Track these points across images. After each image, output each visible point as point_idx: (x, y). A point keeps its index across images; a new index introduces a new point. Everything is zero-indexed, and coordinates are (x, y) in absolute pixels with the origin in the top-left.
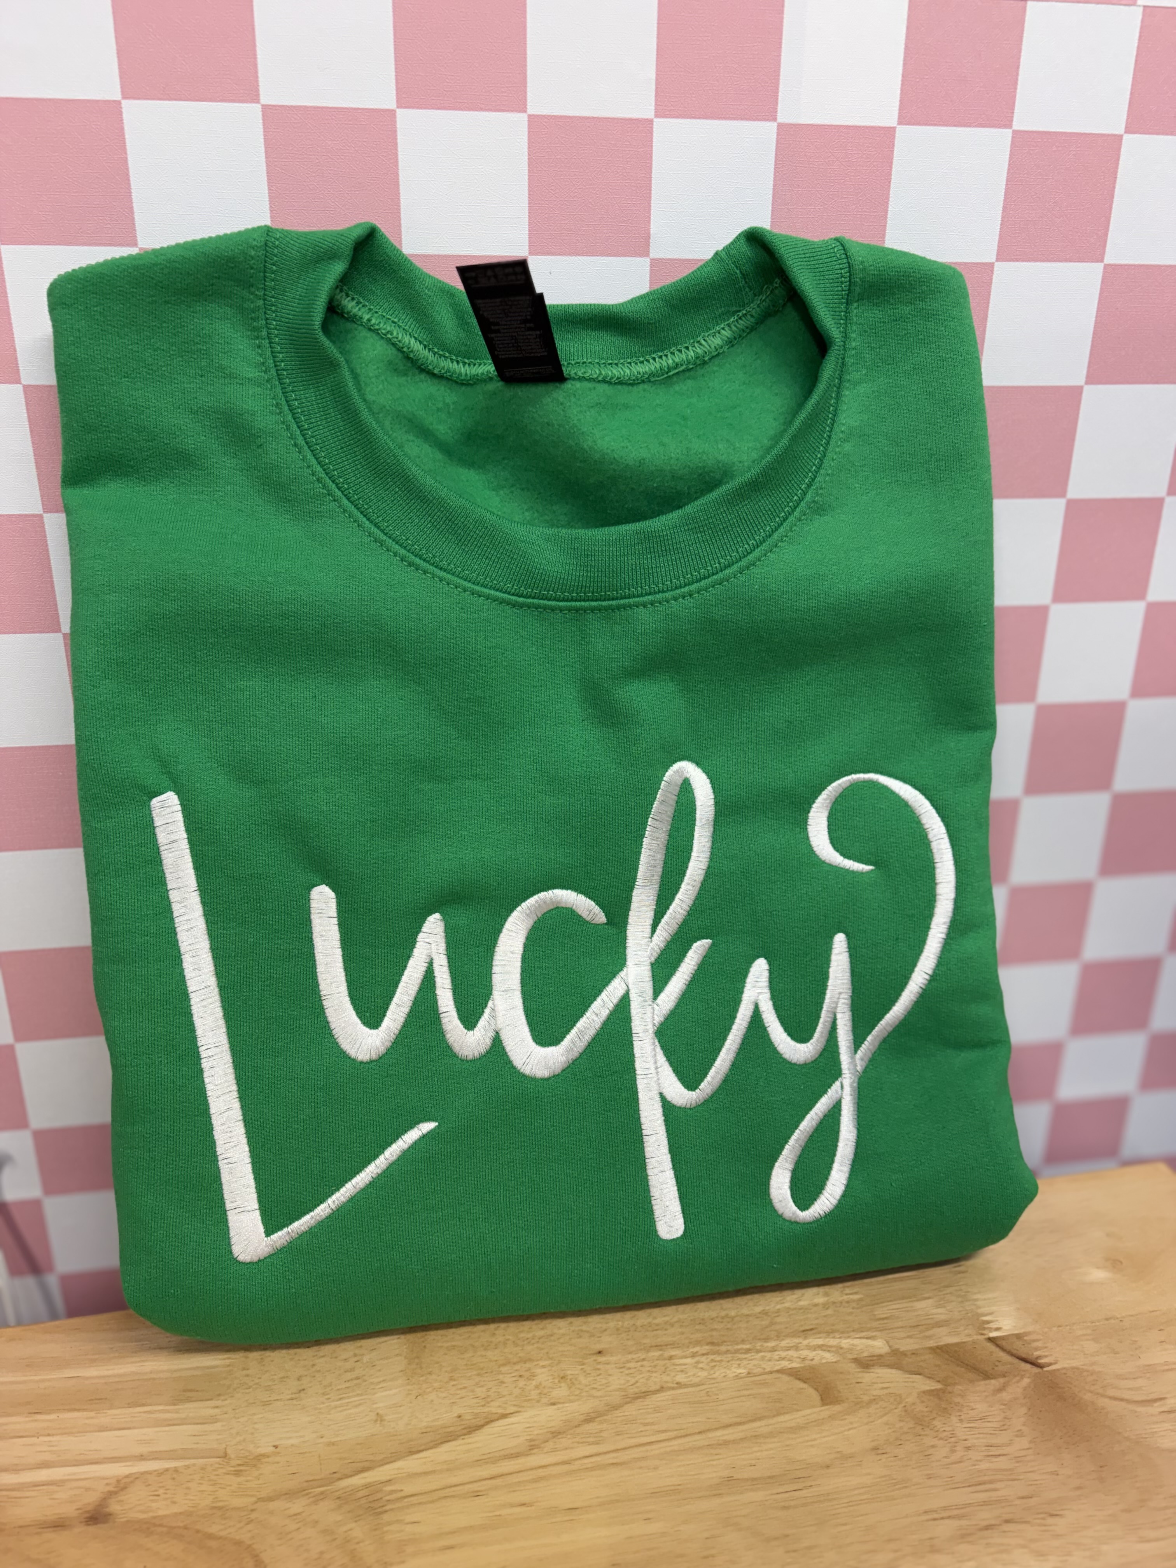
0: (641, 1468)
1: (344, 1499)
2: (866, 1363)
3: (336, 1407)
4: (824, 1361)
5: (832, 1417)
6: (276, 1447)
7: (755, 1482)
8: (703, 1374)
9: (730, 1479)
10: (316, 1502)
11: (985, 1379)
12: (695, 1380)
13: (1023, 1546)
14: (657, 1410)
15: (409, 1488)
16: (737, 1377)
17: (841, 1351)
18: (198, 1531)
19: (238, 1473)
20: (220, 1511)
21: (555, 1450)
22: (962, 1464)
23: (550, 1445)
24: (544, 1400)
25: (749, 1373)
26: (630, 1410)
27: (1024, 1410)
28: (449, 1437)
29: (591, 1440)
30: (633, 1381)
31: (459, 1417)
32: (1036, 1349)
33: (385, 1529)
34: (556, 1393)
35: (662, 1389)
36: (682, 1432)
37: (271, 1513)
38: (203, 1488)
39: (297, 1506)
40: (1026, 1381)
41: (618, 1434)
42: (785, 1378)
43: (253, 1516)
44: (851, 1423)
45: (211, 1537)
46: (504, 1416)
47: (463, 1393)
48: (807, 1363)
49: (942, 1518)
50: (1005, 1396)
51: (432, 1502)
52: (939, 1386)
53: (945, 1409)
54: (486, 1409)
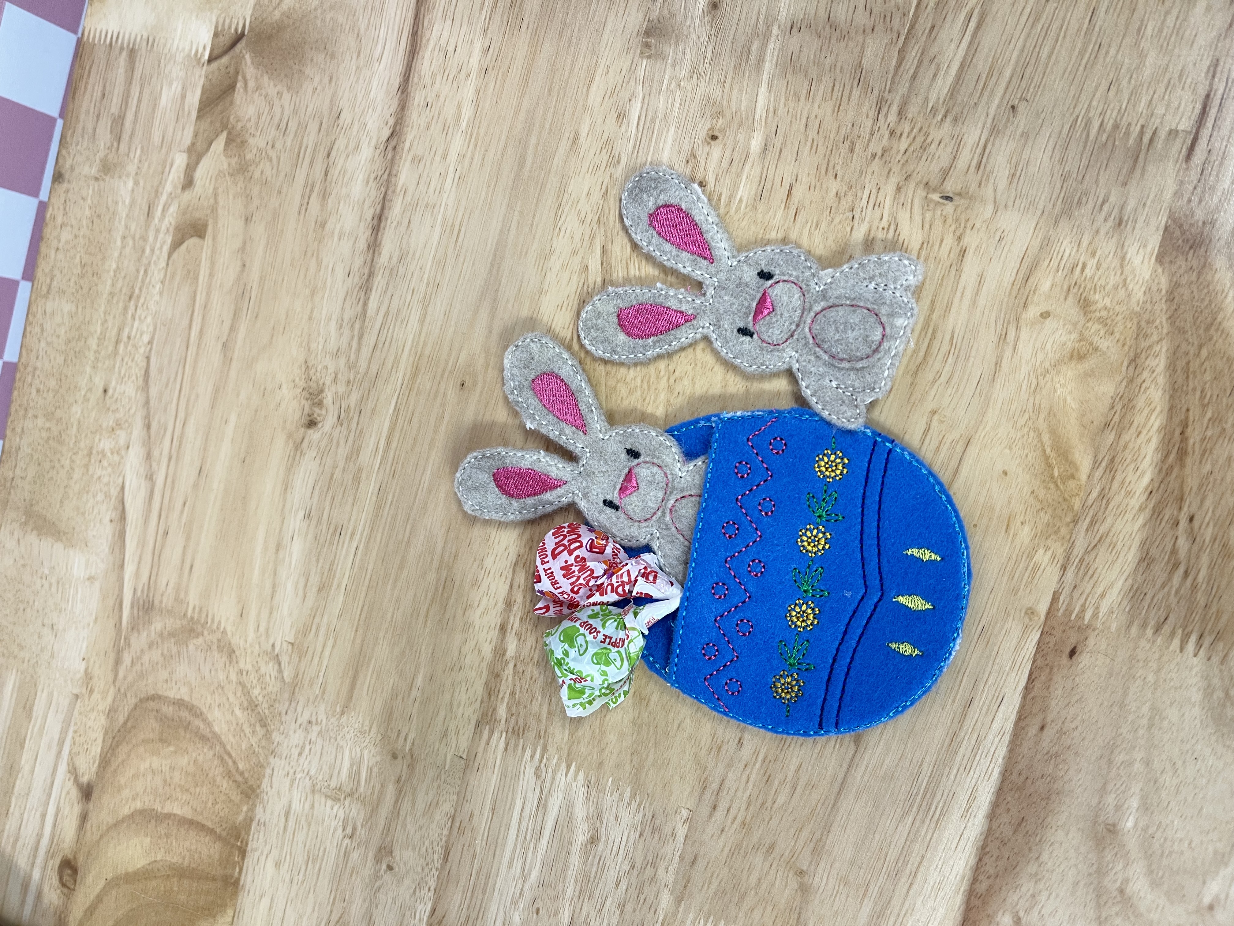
0: (193, 407)
1: (134, 627)
2: (188, 183)
3: (72, 606)
4: (175, 215)
5: (214, 239)
6: (84, 659)
7: (233, 328)
8: (149, 319)
9: (224, 345)
10: (129, 646)
11: (234, 90)
12: (151, 328)
13: (348, 156)
14: (160, 371)
15: (144, 579)
16: (161, 293)
17: (173, 195)
18: (119, 731)
19: (92, 692)
20: (112, 712)
21: (159, 464)
22: (282, 159)
23: (154, 464)
24: (123, 452)
25: (162, 282)
26: (154, 391)
27: (266, 78)
28: (122, 535)
29: (162, 432)
30: (134, 378)
31: (111, 521)
32: (230, 27)
33: (163, 605)
34: (122, 442)
35: (148, 358)
36: (183, 361)
37: (125, 678)
38: (93, 718)
39: (127, 658)
40: (248, 57)
41: (165, 410)
42: (175, 255)
43: (122, 690)
44: (224, 226)
45: (126, 723)
46: (123, 488)
47: (96, 511)
48: (171, 230)
49: (308, 203)
50: (251, 84)
51: (159, 567)
52: (224, 134)
53: (242, 142)
54: (113, 499)
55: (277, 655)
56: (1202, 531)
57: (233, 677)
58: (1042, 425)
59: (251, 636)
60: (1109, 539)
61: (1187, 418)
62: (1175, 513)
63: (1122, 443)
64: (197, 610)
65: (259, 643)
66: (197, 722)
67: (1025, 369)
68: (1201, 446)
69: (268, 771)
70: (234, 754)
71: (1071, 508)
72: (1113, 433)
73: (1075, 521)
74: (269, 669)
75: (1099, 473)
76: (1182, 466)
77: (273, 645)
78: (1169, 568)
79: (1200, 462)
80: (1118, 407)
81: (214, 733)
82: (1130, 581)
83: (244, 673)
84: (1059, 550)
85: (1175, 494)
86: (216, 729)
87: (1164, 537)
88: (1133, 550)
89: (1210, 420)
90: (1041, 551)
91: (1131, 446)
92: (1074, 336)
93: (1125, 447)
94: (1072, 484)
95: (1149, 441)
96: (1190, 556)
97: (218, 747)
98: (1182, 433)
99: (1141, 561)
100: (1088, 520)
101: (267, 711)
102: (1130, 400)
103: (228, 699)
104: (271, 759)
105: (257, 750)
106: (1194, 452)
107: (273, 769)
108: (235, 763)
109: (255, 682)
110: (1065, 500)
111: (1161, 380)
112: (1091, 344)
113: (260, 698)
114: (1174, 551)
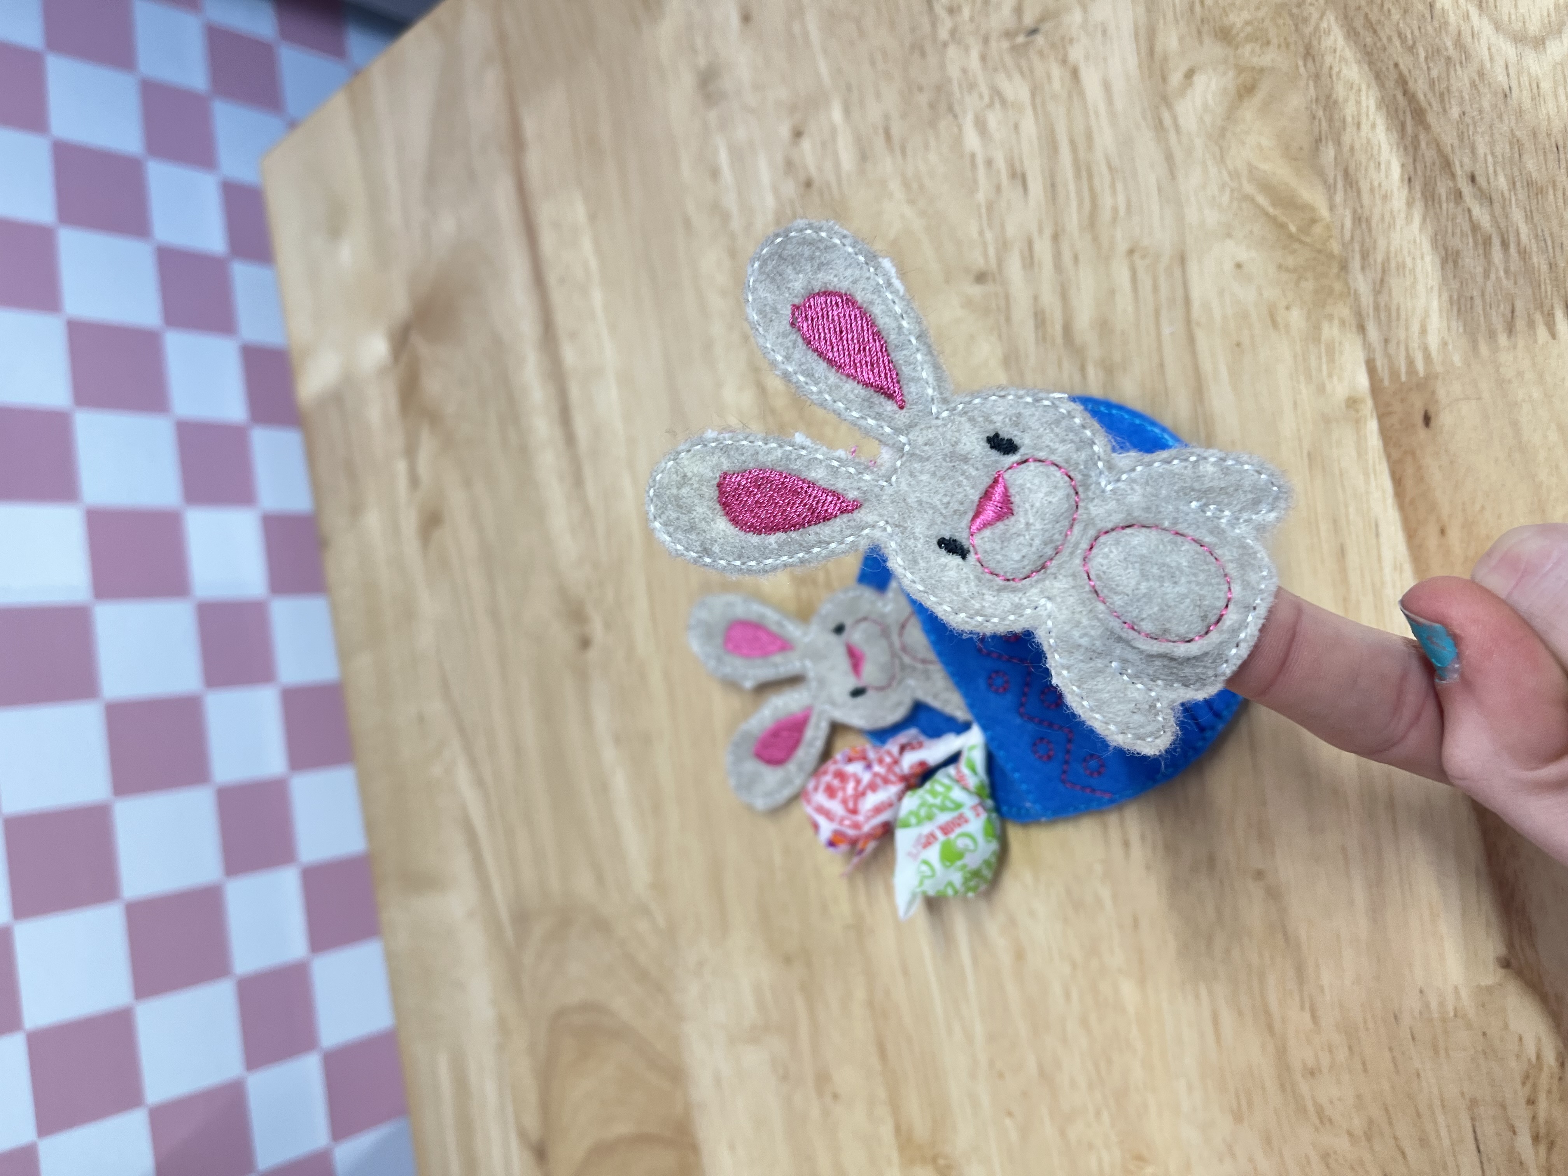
56: (1493, 184)
58: (1249, 188)
60: (1393, 264)
61: (1401, 74)
62: (1451, 184)
63: (1346, 149)
67: (1199, 142)
68: (1434, 92)
71: (1331, 256)
72: (1330, 144)
73: (1344, 267)
75: (1339, 198)
76: (1427, 128)
78: (1481, 251)
79: (1444, 110)
80: (1320, 113)
82: (1445, 296)
84: (1344, 311)
85: (1438, 163)
87: (1454, 219)
88: (1428, 258)
89: (1426, 58)
90: (1326, 327)
91: (1357, 146)
92: (1231, 74)
93: (1352, 149)
94: (1318, 229)
95: (1373, 126)
96: (1497, 222)
98: (1405, 93)
99: (1444, 262)
100: (1357, 257)
102: (1329, 97)
106: (1430, 105)
110: (1319, 251)
111: (1349, 54)
112: (1253, 68)
114: (1475, 228)
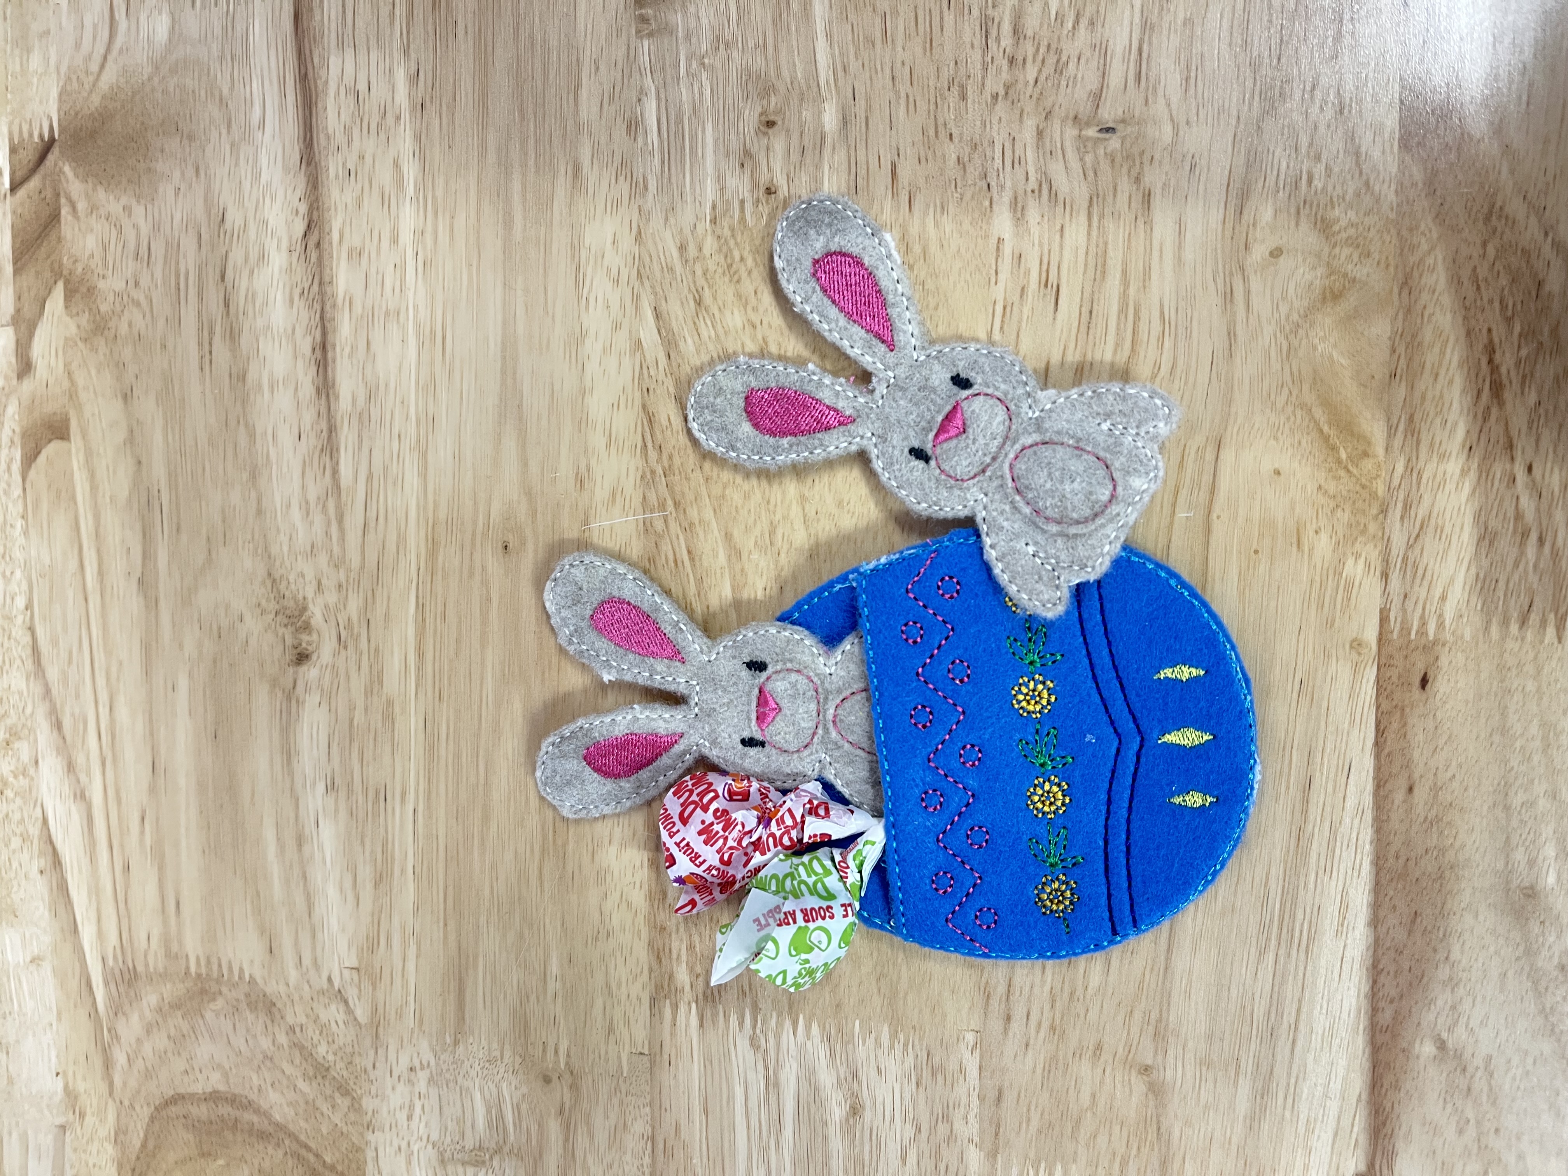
0: (118, 679)
1: (117, 1010)
2: (25, 365)
3: (20, 1006)
4: (17, 417)
5: (84, 435)
6: (58, 1074)
7: (147, 555)
8: (18, 574)
9: (141, 582)
10: (118, 1038)
11: (59, 221)
12: (25, 586)
13: (252, 272)
14: (55, 642)
15: (113, 939)
16: (26, 533)
17: (7, 389)
18: (138, 1158)
19: (82, 1116)
20: (120, 1135)
21: (89, 774)
22: (154, 301)
23: (83, 777)
24: (32, 771)
25: (23, 517)
26: (53, 673)
27: (101, 191)
28: (63, 888)
29: (81, 728)
30: (18, 662)
31: (42, 872)
32: (31, 136)
33: (152, 970)
34: (25, 756)
35: (31, 629)
36: (84, 621)
37: (125, 1084)
38: (94, 1152)
39: (120, 1057)
40: (67, 169)
41: (77, 696)
42: (32, 474)
43: (126, 1103)
44: (93, 415)
45: (144, 1145)
46: (45, 821)
47: (15, 864)
48: (17, 440)
49: (211, 352)
50: (81, 206)
51: (129, 918)
52: (60, 285)
53: (88, 290)
54: (36, 842)
55: (339, 991)
56: (1546, 481)
57: (282, 1039)
58: (1309, 398)
59: (293, 975)
60: (1433, 522)
61: (1491, 341)
62: (1508, 466)
63: (1417, 394)
64: (203, 963)
65: (308, 982)
66: (248, 1116)
67: (1268, 330)
68: (1518, 373)
69: (370, 1154)
70: (313, 1145)
71: (1374, 495)
72: (1404, 384)
73: (1384, 511)
74: (333, 1013)
75: (1398, 441)
76: (1501, 404)
77: (330, 979)
78: (1518, 539)
79: (1522, 393)
80: (1401, 349)
81: (277, 1124)
82: (1473, 571)
83: (298, 1029)
84: (1372, 553)
85: (1501, 442)
86: (277, 1117)
87: (1502, 501)
88: (1467, 529)
89: (1520, 335)
90: (1350, 562)
91: (1429, 395)
92: (1320, 271)
93: (1423, 398)
94: (1368, 465)
95: (1451, 382)
96: (1540, 517)
97: (287, 1142)
98: (1490, 361)
99: (1481, 539)
100: (1400, 505)
101: (345, 1073)
102: (1414, 336)
103: (283, 1072)
104: (370, 1136)
105: (345, 1130)
106: (1511, 382)
107: (376, 1149)
108: (317, 1156)
109: (316, 1038)
110: (1364, 487)
111: (1446, 300)
112: (1345, 275)
113: (331, 1057)
114: (1519, 516)
